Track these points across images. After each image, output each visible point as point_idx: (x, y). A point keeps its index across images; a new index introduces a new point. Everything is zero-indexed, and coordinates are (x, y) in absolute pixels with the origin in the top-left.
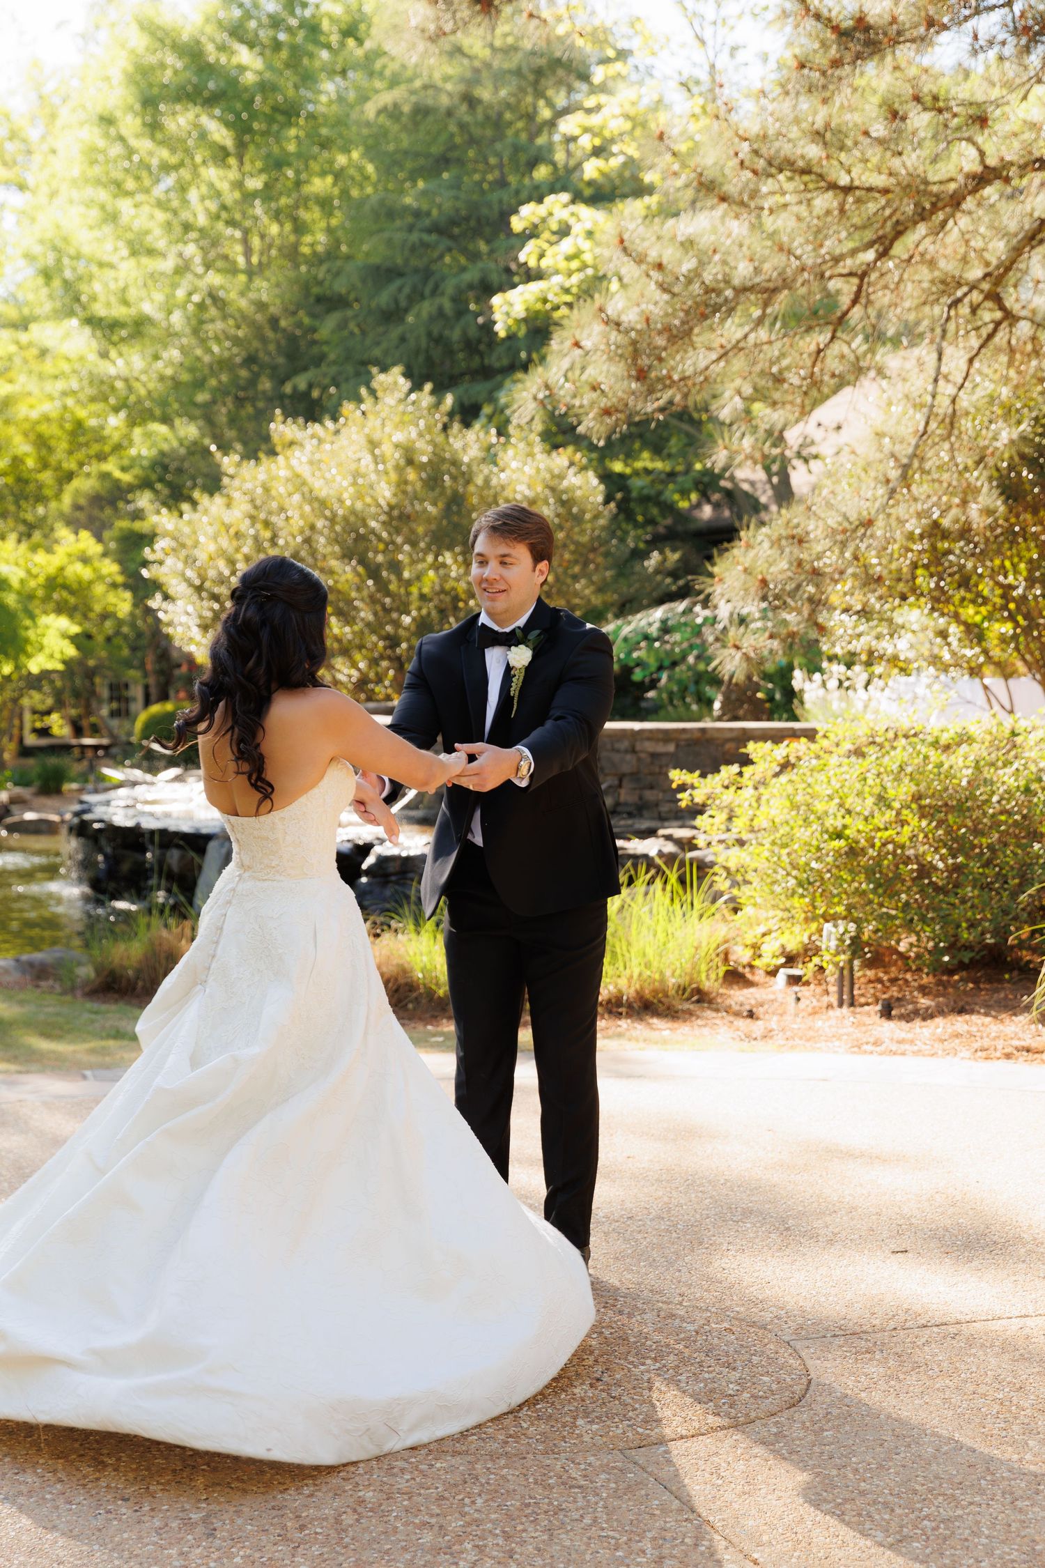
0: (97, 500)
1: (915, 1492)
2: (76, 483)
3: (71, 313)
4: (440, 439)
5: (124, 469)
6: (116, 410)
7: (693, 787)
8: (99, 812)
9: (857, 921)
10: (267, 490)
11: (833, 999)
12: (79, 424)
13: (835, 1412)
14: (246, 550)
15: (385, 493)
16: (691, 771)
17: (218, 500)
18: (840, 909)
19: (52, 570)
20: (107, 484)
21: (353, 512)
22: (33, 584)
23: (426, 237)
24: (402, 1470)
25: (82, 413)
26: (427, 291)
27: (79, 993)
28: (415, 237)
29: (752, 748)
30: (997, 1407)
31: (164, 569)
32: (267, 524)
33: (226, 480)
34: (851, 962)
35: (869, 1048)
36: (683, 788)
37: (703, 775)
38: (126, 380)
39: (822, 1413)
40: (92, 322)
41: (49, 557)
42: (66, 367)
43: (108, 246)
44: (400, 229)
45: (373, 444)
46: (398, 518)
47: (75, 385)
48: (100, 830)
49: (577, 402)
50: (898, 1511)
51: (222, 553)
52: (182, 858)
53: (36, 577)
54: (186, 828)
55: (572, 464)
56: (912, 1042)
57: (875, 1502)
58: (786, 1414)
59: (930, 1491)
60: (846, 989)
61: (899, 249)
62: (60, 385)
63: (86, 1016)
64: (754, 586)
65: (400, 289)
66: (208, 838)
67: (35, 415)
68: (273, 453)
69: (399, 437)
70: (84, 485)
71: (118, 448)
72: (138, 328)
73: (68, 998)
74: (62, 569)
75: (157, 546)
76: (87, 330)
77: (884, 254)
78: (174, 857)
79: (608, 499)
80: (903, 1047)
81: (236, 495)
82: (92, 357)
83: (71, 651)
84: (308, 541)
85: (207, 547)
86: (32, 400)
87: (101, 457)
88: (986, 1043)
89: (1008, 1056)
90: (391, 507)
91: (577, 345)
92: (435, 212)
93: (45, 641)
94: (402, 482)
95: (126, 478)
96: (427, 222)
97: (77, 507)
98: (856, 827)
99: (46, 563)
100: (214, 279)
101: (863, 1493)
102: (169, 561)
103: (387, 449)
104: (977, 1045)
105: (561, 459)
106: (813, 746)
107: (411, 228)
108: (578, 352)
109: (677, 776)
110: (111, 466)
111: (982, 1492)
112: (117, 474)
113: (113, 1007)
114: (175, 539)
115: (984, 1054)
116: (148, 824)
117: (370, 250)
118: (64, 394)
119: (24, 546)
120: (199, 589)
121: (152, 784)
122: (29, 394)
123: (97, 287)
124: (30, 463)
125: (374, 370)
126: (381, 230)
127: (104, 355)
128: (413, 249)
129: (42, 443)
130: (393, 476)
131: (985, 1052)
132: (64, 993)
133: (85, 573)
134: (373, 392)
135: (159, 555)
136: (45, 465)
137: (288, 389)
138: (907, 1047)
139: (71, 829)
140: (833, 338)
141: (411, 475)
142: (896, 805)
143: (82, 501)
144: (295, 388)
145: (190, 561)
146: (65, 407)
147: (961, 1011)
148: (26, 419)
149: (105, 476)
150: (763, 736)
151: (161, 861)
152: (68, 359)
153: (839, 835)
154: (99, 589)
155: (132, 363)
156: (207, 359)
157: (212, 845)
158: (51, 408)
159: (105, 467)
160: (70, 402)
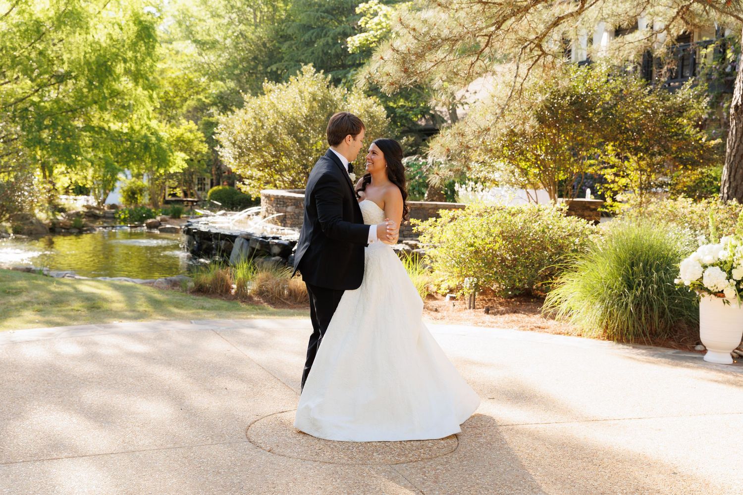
0: (196, 109)
1: (497, 484)
2: (188, 102)
3: (189, 38)
4: (326, 91)
5: (206, 98)
6: (204, 75)
7: (418, 225)
8: (195, 226)
9: (477, 278)
10: (260, 108)
11: (467, 306)
12: (190, 80)
13: (467, 455)
14: (252, 130)
15: (305, 111)
16: (418, 219)
17: (242, 110)
18: (472, 273)
19: (179, 135)
20: (200, 103)
21: (293, 117)
22: (172, 139)
23: (322, 14)
24: (311, 468)
25: (191, 76)
26: (323, 35)
27: (188, 292)
28: (319, 14)
29: (441, 212)
30: (526, 456)
31: (221, 136)
32: (260, 121)
33: (245, 103)
34: (474, 292)
35: (480, 324)
36: (414, 225)
37: (422, 221)
38: (208, 64)
39: (463, 455)
40: (196, 41)
42: (186, 58)
43: (203, 13)
44: (313, 11)
45: (301, 92)
46: (309, 120)
47: (189, 65)
48: (195, 232)
49: (381, 80)
50: (490, 491)
51: (243, 130)
52: (225, 244)
53: (172, 137)
54: (227, 233)
55: (375, 102)
56: (496, 323)
57: (482, 487)
58: (450, 455)
59: (502, 484)
60: (472, 303)
61: (504, 27)
62: (184, 65)
63: (191, 300)
64: (444, 151)
65: (313, 34)
66: (235, 237)
67: (173, 76)
68: (263, 94)
69: (310, 90)
70: (191, 103)
71: (204, 89)
72: (213, 45)
73: (184, 294)
74: (182, 134)
75: (219, 127)
76: (194, 45)
77: (498, 28)
78: (222, 244)
79: (388, 117)
80: (493, 324)
81: (249, 109)
82: (196, 55)
83: (186, 166)
84: (275, 128)
86: (172, 70)
87: (197, 93)
88: (524, 324)
89: (532, 329)
90: (307, 116)
91: (382, 58)
92: (327, 5)
93: (176, 161)
94: (312, 108)
95: (207, 101)
96: (324, 9)
97: (189, 112)
98: (478, 243)
99: (177, 132)
100: (242, 27)
101: (478, 484)
102: (223, 133)
103: (306, 94)
104: (521, 325)
105: (371, 100)
106: (464, 212)
107: (317, 11)
108: (382, 61)
109: (412, 221)
110: (201, 96)
111: (521, 485)
112: (204, 99)
113: (201, 298)
114: (225, 125)
116: (214, 231)
117: (302, 18)
118: (185, 68)
119: (168, 125)
120: (234, 144)
121: (214, 216)
122: (172, 68)
123: (198, 28)
124: (171, 94)
125: (303, 64)
126: (306, 11)
127: (200, 54)
128: (318, 19)
129: (176, 86)
130: (308, 104)
131: (523, 328)
132: (183, 292)
133: (191, 136)
134: (302, 73)
135: (219, 131)
136: (177, 95)
137: (269, 70)
139: (184, 232)
140: (478, 59)
141: (315, 104)
142: (494, 235)
143: (190, 109)
144: (271, 70)
145: (231, 133)
146: (185, 74)
147: (515, 312)
148: (170, 77)
149: (199, 100)
150: (445, 208)
151: (218, 245)
152: (187, 56)
153: (472, 246)
154: (196, 142)
155: (211, 58)
156: (239, 57)
157: (237, 240)
158: (180, 74)
159: (199, 97)
160: (187, 72)
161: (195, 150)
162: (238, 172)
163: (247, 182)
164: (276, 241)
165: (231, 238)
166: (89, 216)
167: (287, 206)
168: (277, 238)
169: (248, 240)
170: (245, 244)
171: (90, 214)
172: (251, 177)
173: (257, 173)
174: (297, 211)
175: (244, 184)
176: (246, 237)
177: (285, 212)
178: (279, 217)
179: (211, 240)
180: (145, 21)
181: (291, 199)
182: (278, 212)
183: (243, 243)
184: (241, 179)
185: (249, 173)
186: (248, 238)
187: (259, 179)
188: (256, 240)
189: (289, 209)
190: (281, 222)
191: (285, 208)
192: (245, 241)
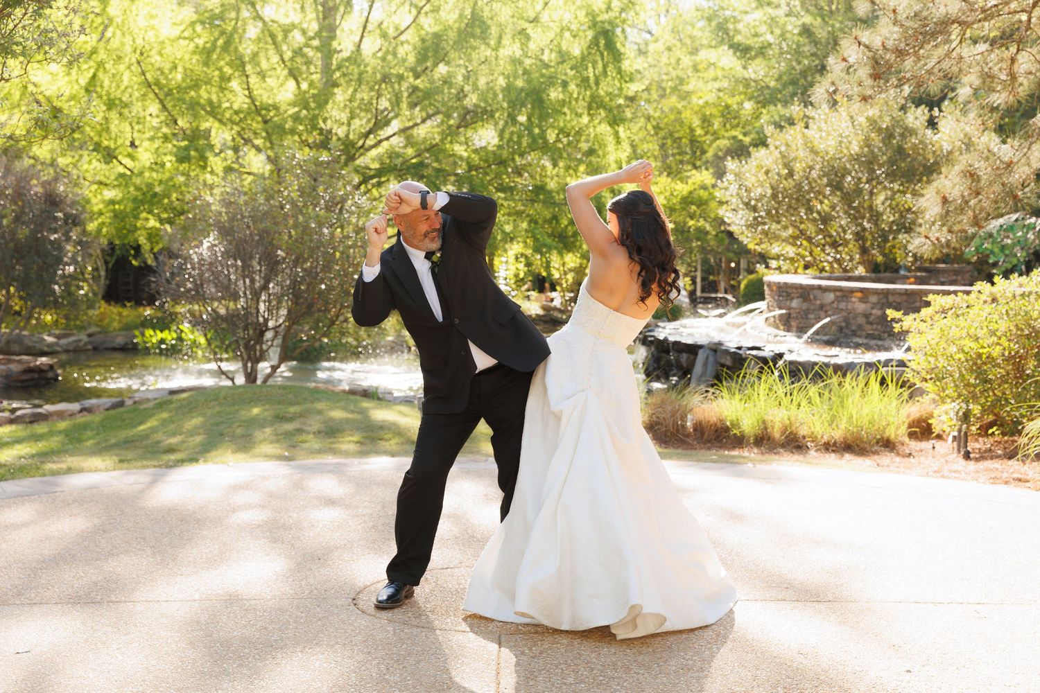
0: (728, 152)
2: (718, 142)
3: (722, 42)
5: (745, 134)
6: (750, 99)
7: (902, 321)
10: (787, 145)
11: (956, 449)
12: (727, 107)
15: (855, 148)
16: (898, 311)
17: (763, 151)
18: (955, 394)
19: (685, 193)
21: (835, 158)
22: (674, 201)
25: (730, 101)
29: (930, 297)
31: (728, 192)
33: (768, 141)
36: (894, 321)
37: (905, 314)
38: (755, 81)
40: (734, 47)
41: (684, 186)
42: (720, 74)
47: (725, 84)
48: (651, 341)
51: (760, 183)
52: (687, 359)
53: (676, 197)
54: (690, 341)
62: (717, 85)
66: (701, 347)
67: (701, 102)
70: (722, 143)
71: (747, 123)
72: (762, 51)
74: (691, 193)
75: (724, 180)
76: (731, 51)
78: (684, 357)
81: (773, 149)
82: (739, 68)
85: (750, 180)
86: (700, 94)
87: (735, 127)
89: (1006, 483)
94: (867, 143)
95: (747, 140)
97: (715, 157)
99: (682, 189)
100: (808, 19)
104: (993, 476)
106: (966, 297)
109: (891, 313)
110: (736, 133)
112: (741, 137)
115: (992, 481)
118: (719, 90)
119: (669, 179)
120: (747, 204)
121: (707, 317)
122: (698, 90)
123: (740, 26)
127: (745, 68)
129: (706, 121)
131: (994, 480)
133: (705, 195)
136: (707, 133)
138: (954, 474)
141: (874, 135)
143: (720, 153)
146: (719, 98)
148: (697, 105)
149: (734, 138)
150: (933, 293)
151: (677, 361)
152: (723, 69)
153: (962, 351)
154: (713, 204)
155: (757, 70)
156: (798, 68)
157: (701, 352)
158: (711, 98)
159: (734, 133)
160: (721, 94)
161: (712, 215)
162: (759, 249)
163: (773, 264)
164: (754, 352)
165: (693, 349)
166: (545, 322)
167: (792, 299)
168: (758, 349)
169: (715, 351)
170: (711, 359)
171: (548, 318)
172: (777, 258)
173: (791, 251)
174: (805, 306)
175: (767, 267)
176: (714, 347)
177: (789, 309)
178: (781, 316)
179: (668, 352)
180: (603, 22)
181: (796, 288)
182: (780, 308)
183: (707, 358)
184: (764, 258)
185: (776, 249)
186: (716, 349)
187: (792, 260)
188: (727, 352)
189: (795, 303)
190: (784, 325)
191: (788, 302)
192: (711, 353)
